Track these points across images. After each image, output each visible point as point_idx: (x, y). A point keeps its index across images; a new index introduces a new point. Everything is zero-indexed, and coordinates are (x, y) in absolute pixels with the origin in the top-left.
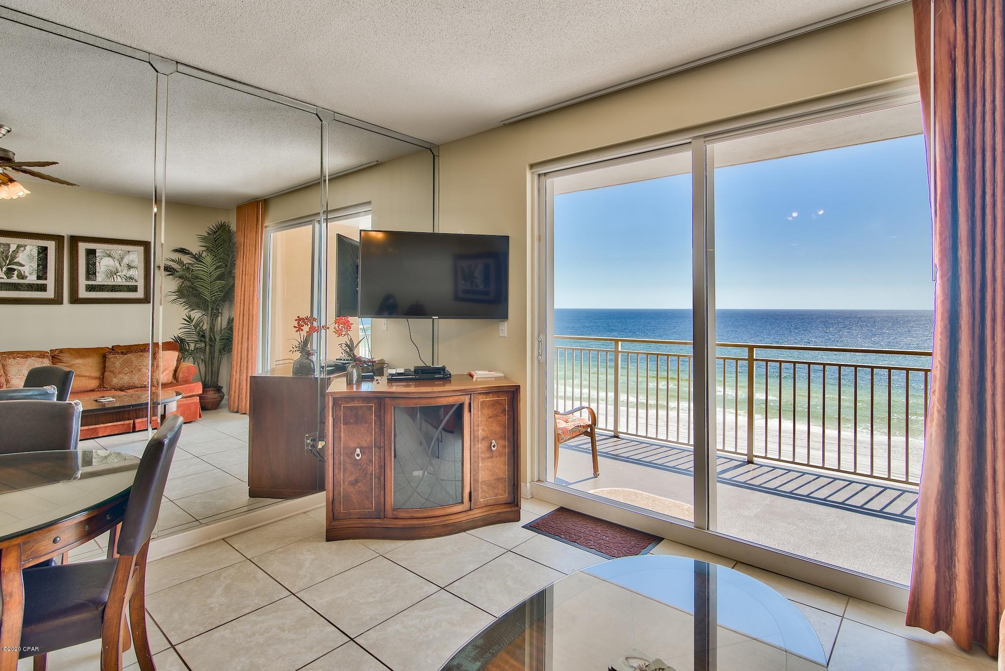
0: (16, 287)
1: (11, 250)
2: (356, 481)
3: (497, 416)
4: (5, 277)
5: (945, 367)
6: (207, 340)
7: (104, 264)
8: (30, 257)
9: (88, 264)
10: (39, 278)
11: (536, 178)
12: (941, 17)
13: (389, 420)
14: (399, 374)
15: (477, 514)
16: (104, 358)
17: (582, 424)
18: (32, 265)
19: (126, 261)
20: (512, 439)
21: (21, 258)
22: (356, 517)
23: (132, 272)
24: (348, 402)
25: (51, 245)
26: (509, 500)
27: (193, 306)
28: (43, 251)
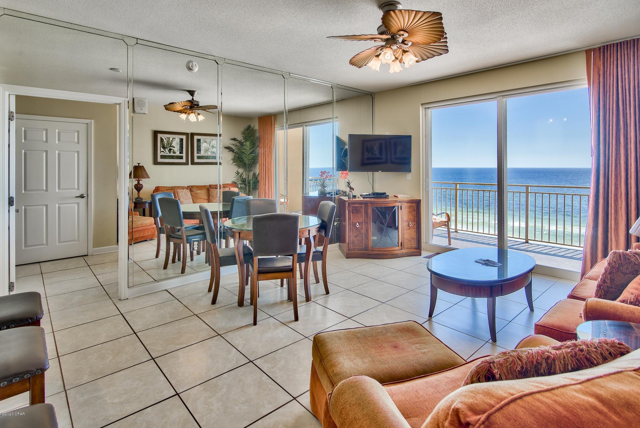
0: (172, 157)
1: (170, 140)
2: (357, 236)
3: (411, 212)
4: (168, 153)
5: (594, 189)
6: (247, 183)
7: (204, 146)
8: (177, 143)
9: (197, 146)
10: (180, 153)
11: (424, 109)
12: (595, 58)
13: (370, 212)
14: (366, 195)
15: (404, 251)
16: (208, 190)
17: (443, 221)
18: (178, 147)
19: (211, 144)
20: (417, 222)
21: (174, 144)
22: (357, 250)
23: (214, 150)
24: (353, 205)
25: (184, 137)
26: (417, 247)
27: (239, 166)
28: (181, 140)
